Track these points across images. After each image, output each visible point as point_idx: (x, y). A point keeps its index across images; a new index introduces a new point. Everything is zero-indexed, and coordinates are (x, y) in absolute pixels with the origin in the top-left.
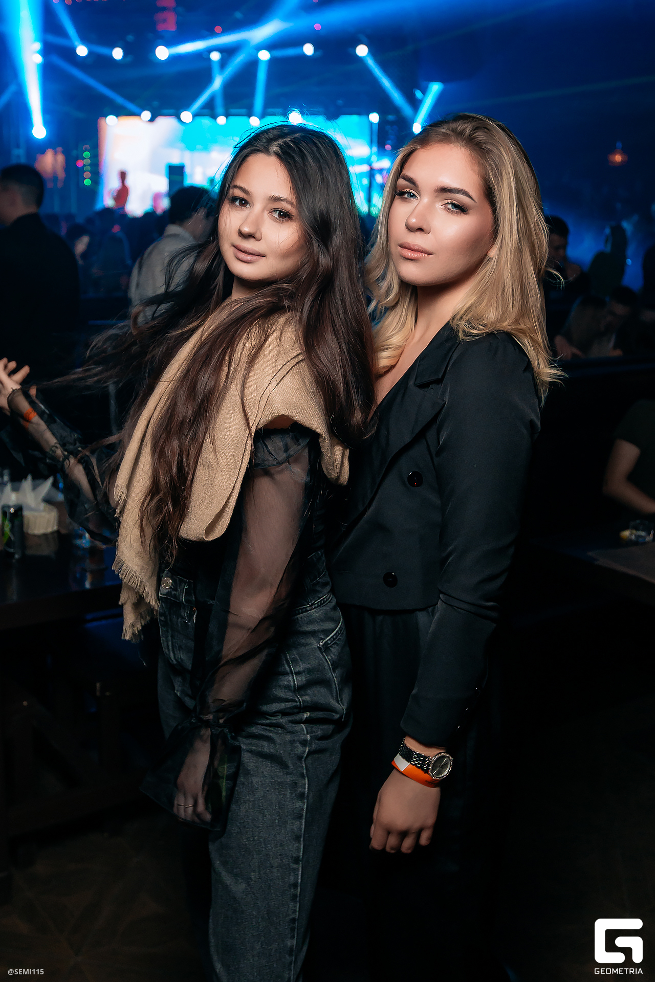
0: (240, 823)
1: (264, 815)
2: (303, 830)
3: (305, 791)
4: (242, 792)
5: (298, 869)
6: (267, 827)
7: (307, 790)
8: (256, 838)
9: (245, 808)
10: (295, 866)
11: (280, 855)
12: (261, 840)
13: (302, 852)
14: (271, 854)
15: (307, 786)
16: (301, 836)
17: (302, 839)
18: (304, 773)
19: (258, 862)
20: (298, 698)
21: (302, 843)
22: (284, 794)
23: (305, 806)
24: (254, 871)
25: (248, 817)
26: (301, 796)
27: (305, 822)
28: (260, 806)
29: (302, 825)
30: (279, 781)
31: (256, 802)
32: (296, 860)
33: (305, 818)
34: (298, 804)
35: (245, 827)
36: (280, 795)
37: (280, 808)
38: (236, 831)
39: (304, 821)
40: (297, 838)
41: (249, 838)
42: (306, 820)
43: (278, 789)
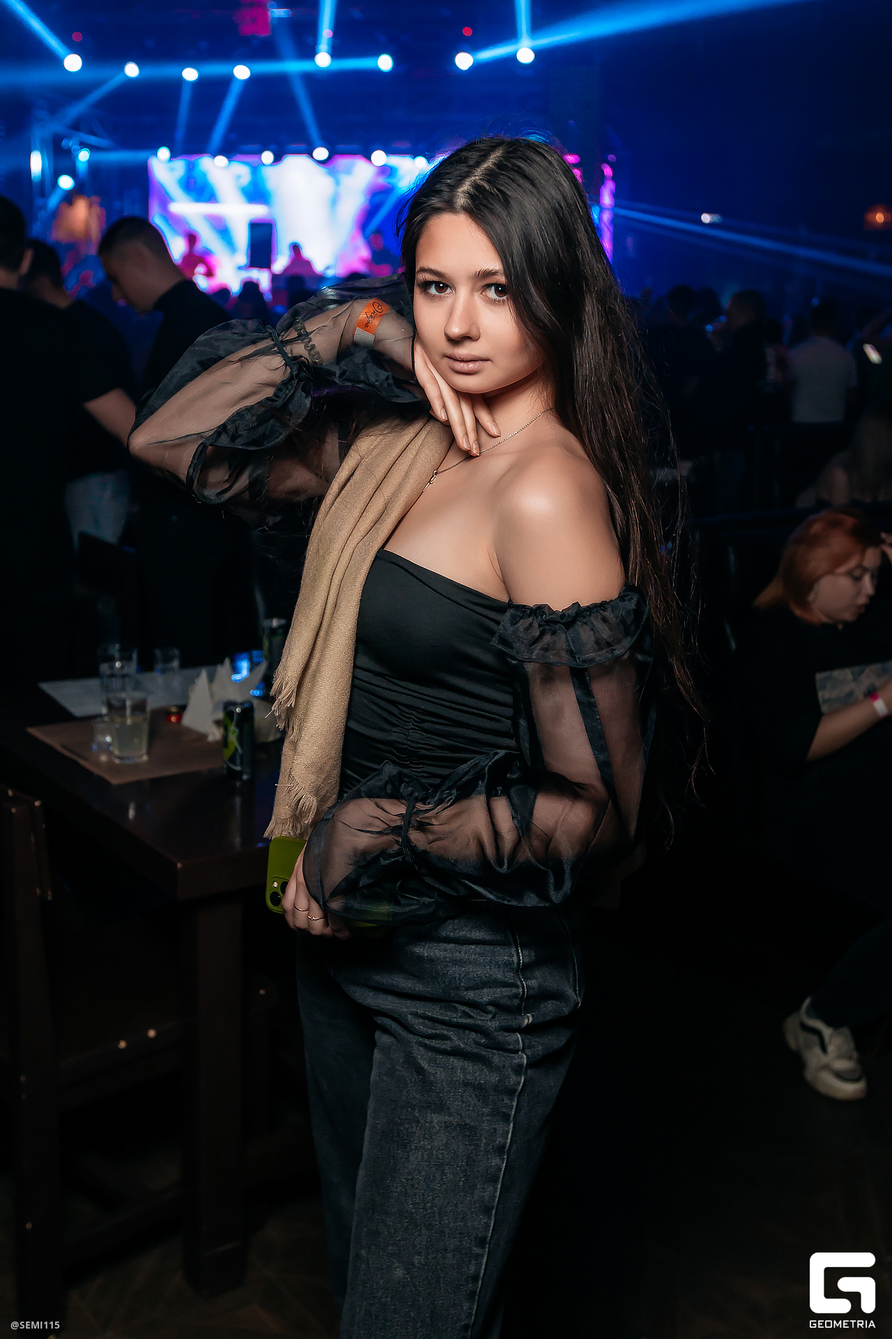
0: (407, 1179)
1: (443, 1174)
2: (497, 1200)
3: (506, 1143)
4: (415, 1133)
5: (482, 1256)
6: (446, 1191)
7: (509, 1140)
8: (429, 1205)
9: (417, 1158)
10: (476, 1250)
11: (460, 1233)
12: (435, 1209)
13: (491, 1231)
14: (447, 1231)
15: (510, 1135)
16: (492, 1208)
17: (494, 1212)
18: (510, 1116)
19: (427, 1242)
20: (521, 982)
21: (493, 1218)
22: (476, 1145)
23: (504, 1165)
24: (419, 1254)
25: (420, 1172)
26: (500, 1150)
27: (501, 1187)
28: (438, 1158)
29: (496, 1191)
30: (472, 1124)
31: (434, 1152)
32: (482, 1242)
33: (502, 1181)
34: (495, 1161)
35: (413, 1186)
36: (470, 1145)
37: (467, 1165)
38: (399, 1190)
39: (499, 1186)
40: (487, 1210)
41: (418, 1203)
42: (502, 1184)
43: (469, 1136)
